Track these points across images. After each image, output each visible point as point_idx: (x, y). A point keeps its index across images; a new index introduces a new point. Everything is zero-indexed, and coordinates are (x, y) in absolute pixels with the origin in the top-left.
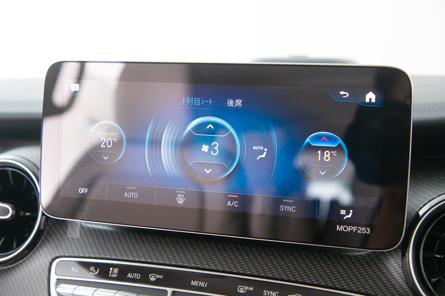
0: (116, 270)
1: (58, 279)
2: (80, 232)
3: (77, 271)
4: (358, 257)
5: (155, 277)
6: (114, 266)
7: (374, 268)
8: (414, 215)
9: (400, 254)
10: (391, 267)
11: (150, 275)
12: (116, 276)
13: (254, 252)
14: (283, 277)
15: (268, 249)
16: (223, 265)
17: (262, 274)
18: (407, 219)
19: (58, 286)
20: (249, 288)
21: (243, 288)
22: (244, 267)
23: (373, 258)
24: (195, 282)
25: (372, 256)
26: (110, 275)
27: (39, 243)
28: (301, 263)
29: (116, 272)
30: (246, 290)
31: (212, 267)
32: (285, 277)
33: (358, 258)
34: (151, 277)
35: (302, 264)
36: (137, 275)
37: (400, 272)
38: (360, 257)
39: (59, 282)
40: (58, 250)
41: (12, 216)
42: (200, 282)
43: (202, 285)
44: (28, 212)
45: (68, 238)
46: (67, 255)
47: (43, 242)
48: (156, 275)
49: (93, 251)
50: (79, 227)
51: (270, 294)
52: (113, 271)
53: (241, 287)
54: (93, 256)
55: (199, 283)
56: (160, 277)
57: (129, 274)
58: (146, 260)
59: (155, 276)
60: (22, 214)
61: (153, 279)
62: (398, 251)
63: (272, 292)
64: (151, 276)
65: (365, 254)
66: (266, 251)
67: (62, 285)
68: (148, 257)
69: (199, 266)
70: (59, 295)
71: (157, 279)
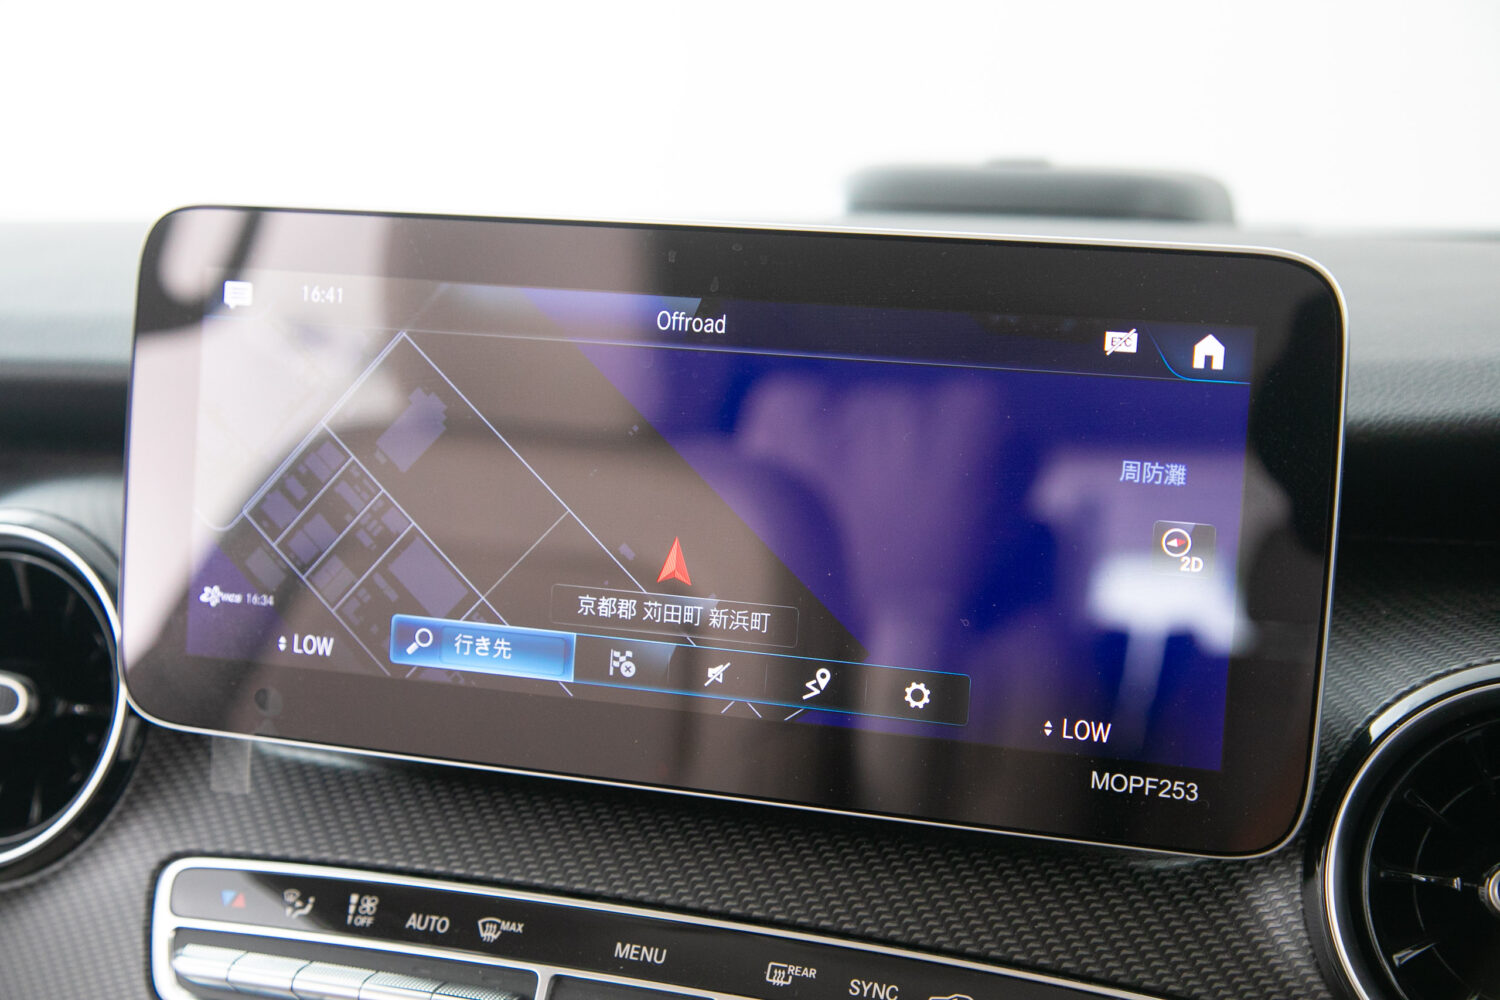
0: (370, 904)
1: (178, 930)
2: (253, 772)
3: (240, 903)
4: (1162, 874)
5: (498, 929)
6: (364, 889)
7: (1214, 914)
8: (1348, 742)
9: (1299, 870)
10: (1266, 910)
11: (480, 922)
12: (369, 921)
13: (824, 851)
14: (916, 936)
15: (868, 843)
16: (722, 892)
17: (846, 926)
18: (1321, 749)
19: (179, 951)
20: (802, 970)
21: (782, 969)
22: (789, 901)
23: (1212, 881)
24: (628, 946)
25: (1208, 873)
26: (350, 918)
27: (118, 807)
28: (975, 892)
29: (368, 910)
30: (794, 977)
31: (684, 898)
32: (923, 936)
33: (1164, 878)
34: (484, 929)
35: (978, 895)
36: (437, 921)
37: (1295, 927)
38: (1169, 874)
39: (182, 937)
40: (179, 831)
41: (27, 715)
42: (645, 949)
43: (649, 959)
44: (81, 703)
45: (213, 795)
46: (209, 848)
47: (130, 803)
48: (498, 921)
49: (295, 838)
50: (249, 756)
51: (870, 991)
52: (358, 904)
53: (779, 968)
55: (640, 950)
56: (513, 928)
57: (414, 916)
58: (469, 873)
59: (499, 925)
60: (60, 707)
61: (489, 934)
62: (1293, 859)
63: (876, 985)
64: (484, 924)
65: (1187, 867)
66: (864, 851)
67: (191, 949)
68: (476, 863)
69: (641, 894)
70: (182, 981)
71: (505, 933)
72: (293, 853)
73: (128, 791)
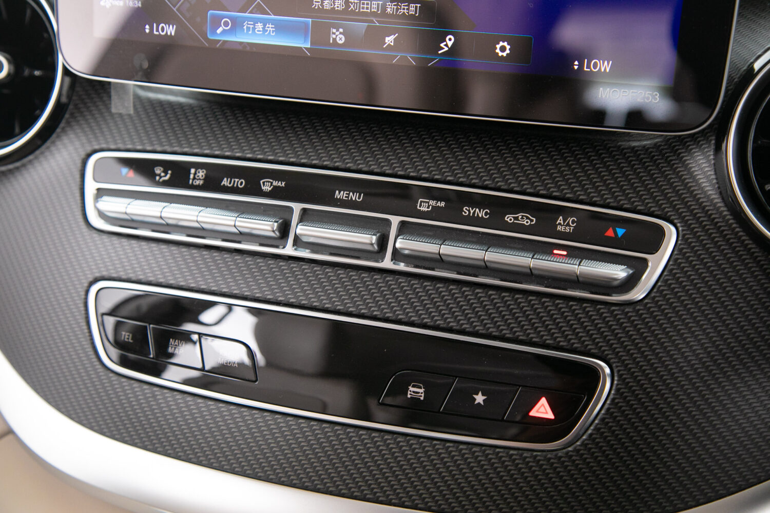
0: (201, 174)
1: (98, 190)
3: (130, 175)
4: (636, 148)
5: (271, 185)
6: (198, 166)
7: (664, 169)
8: (745, 70)
9: (713, 142)
10: (696, 169)
11: (261, 182)
12: (201, 182)
13: (450, 141)
14: (499, 184)
15: (473, 136)
16: (393, 163)
17: (461, 180)
18: (729, 76)
19: (99, 199)
20: (437, 203)
21: (426, 202)
22: (430, 167)
23: (664, 152)
24: (342, 192)
25: (662, 147)
26: (191, 181)
27: (62, 125)
28: (532, 160)
29: (200, 176)
30: (432, 206)
31: (373, 167)
32: (503, 184)
33: (638, 150)
34: (264, 185)
35: (534, 162)
36: (238, 182)
37: (709, 173)
38: (640, 148)
39: (100, 193)
40: (96, 138)
41: (9, 75)
42: (351, 194)
43: (354, 199)
44: (38, 69)
45: (112, 115)
46: (112, 146)
47: (68, 123)
48: (272, 181)
49: (157, 140)
50: (132, 97)
51: (474, 213)
52: (195, 174)
53: (424, 202)
54: (159, 149)
55: (349, 194)
56: (279, 184)
57: (225, 179)
58: (255, 156)
59: (272, 183)
60: (27, 72)
61: (267, 188)
62: (710, 136)
63: (477, 210)
64: (264, 183)
65: (650, 144)
66: (471, 140)
67: (105, 198)
68: (258, 151)
69: (349, 165)
70: (102, 215)
71: (275, 187)
73: (67, 116)
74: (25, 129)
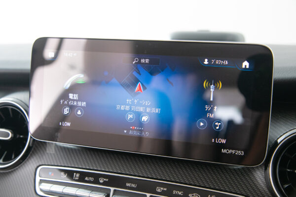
0: (78, 175)
2: (55, 149)
3: (53, 175)
6: (77, 172)
7: (246, 177)
8: (274, 143)
9: (264, 169)
10: (257, 177)
11: (100, 179)
12: (78, 178)
14: (186, 182)
16: (147, 173)
17: (172, 180)
18: (269, 144)
19: (41, 184)
20: (164, 189)
22: (161, 175)
23: (246, 171)
24: (129, 184)
25: (245, 169)
26: (74, 178)
27: (29, 156)
30: (162, 190)
31: (140, 174)
32: (188, 182)
33: (236, 170)
35: (199, 174)
36: (91, 179)
37: (263, 180)
39: (41, 181)
40: (41, 160)
41: (11, 138)
43: (133, 186)
44: (22, 135)
45: (47, 153)
46: (46, 164)
47: (31, 155)
48: (103, 179)
49: (63, 162)
50: (54, 146)
51: (177, 193)
52: (76, 175)
53: (159, 188)
55: (131, 185)
57: (86, 178)
58: (98, 169)
60: (18, 136)
61: (101, 181)
63: (179, 192)
65: (241, 168)
67: (43, 184)
68: (99, 167)
69: (131, 173)
70: (41, 190)
71: (105, 181)
72: (63, 165)
73: (31, 152)
74: (16, 156)
